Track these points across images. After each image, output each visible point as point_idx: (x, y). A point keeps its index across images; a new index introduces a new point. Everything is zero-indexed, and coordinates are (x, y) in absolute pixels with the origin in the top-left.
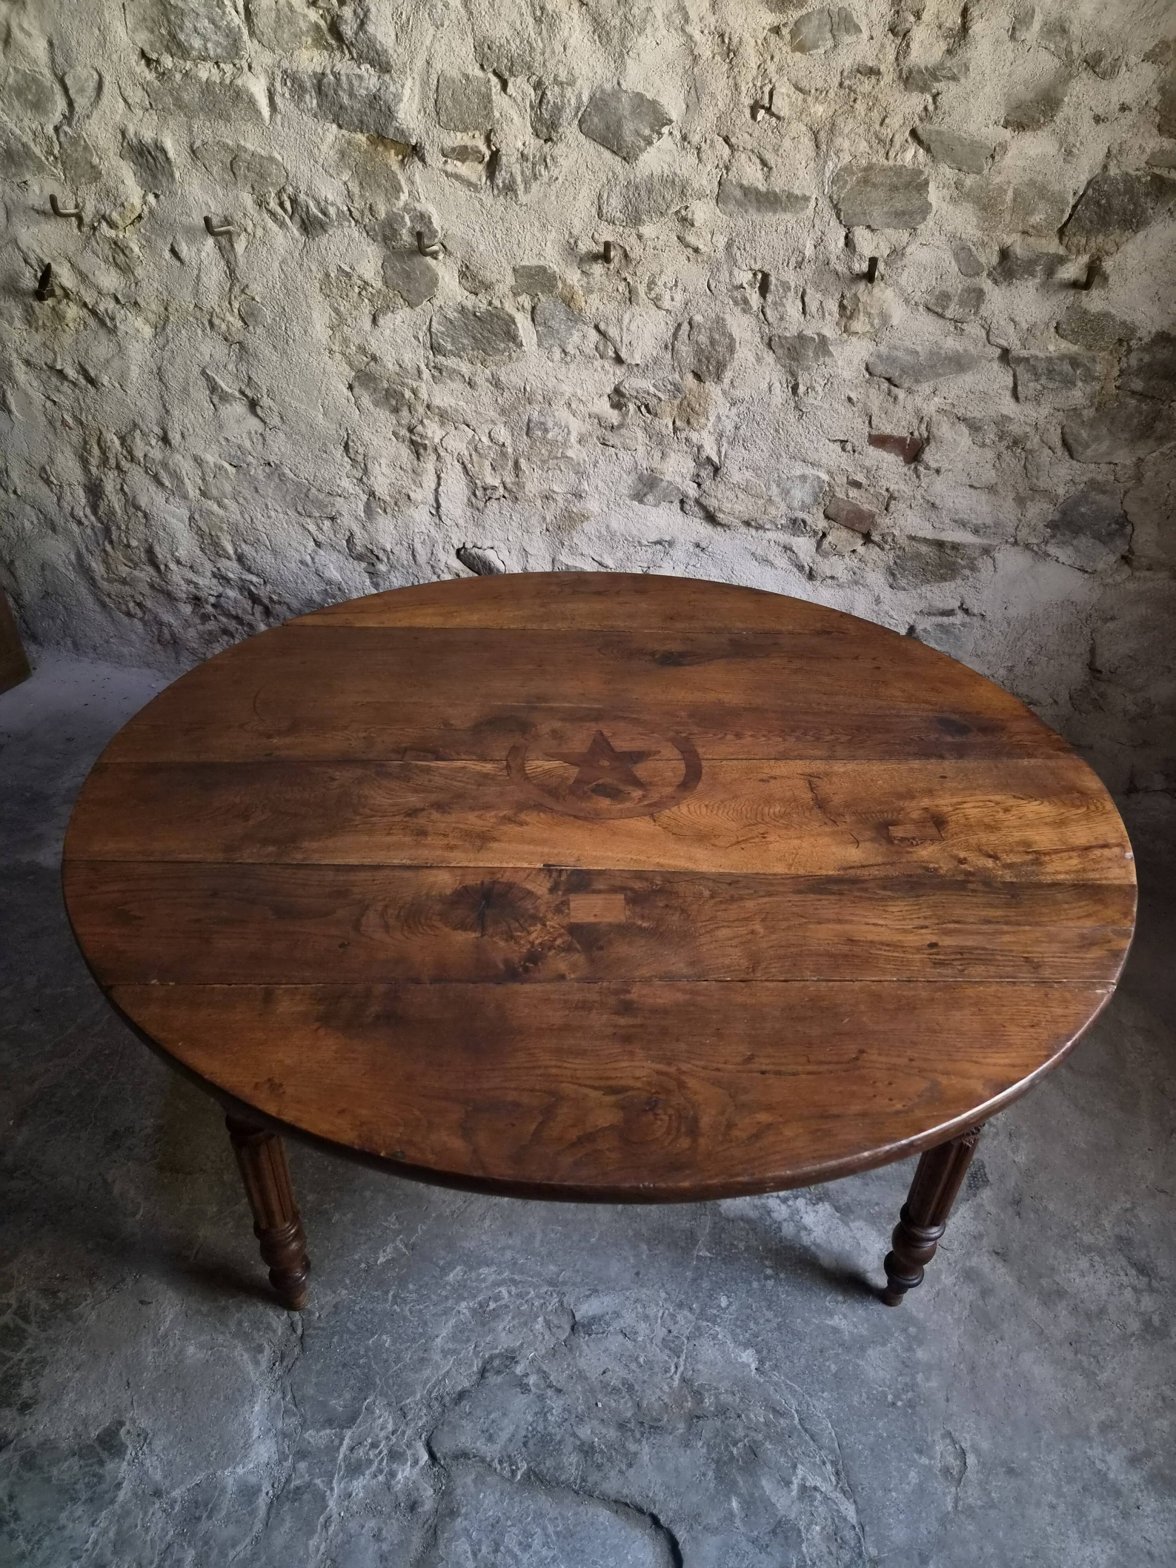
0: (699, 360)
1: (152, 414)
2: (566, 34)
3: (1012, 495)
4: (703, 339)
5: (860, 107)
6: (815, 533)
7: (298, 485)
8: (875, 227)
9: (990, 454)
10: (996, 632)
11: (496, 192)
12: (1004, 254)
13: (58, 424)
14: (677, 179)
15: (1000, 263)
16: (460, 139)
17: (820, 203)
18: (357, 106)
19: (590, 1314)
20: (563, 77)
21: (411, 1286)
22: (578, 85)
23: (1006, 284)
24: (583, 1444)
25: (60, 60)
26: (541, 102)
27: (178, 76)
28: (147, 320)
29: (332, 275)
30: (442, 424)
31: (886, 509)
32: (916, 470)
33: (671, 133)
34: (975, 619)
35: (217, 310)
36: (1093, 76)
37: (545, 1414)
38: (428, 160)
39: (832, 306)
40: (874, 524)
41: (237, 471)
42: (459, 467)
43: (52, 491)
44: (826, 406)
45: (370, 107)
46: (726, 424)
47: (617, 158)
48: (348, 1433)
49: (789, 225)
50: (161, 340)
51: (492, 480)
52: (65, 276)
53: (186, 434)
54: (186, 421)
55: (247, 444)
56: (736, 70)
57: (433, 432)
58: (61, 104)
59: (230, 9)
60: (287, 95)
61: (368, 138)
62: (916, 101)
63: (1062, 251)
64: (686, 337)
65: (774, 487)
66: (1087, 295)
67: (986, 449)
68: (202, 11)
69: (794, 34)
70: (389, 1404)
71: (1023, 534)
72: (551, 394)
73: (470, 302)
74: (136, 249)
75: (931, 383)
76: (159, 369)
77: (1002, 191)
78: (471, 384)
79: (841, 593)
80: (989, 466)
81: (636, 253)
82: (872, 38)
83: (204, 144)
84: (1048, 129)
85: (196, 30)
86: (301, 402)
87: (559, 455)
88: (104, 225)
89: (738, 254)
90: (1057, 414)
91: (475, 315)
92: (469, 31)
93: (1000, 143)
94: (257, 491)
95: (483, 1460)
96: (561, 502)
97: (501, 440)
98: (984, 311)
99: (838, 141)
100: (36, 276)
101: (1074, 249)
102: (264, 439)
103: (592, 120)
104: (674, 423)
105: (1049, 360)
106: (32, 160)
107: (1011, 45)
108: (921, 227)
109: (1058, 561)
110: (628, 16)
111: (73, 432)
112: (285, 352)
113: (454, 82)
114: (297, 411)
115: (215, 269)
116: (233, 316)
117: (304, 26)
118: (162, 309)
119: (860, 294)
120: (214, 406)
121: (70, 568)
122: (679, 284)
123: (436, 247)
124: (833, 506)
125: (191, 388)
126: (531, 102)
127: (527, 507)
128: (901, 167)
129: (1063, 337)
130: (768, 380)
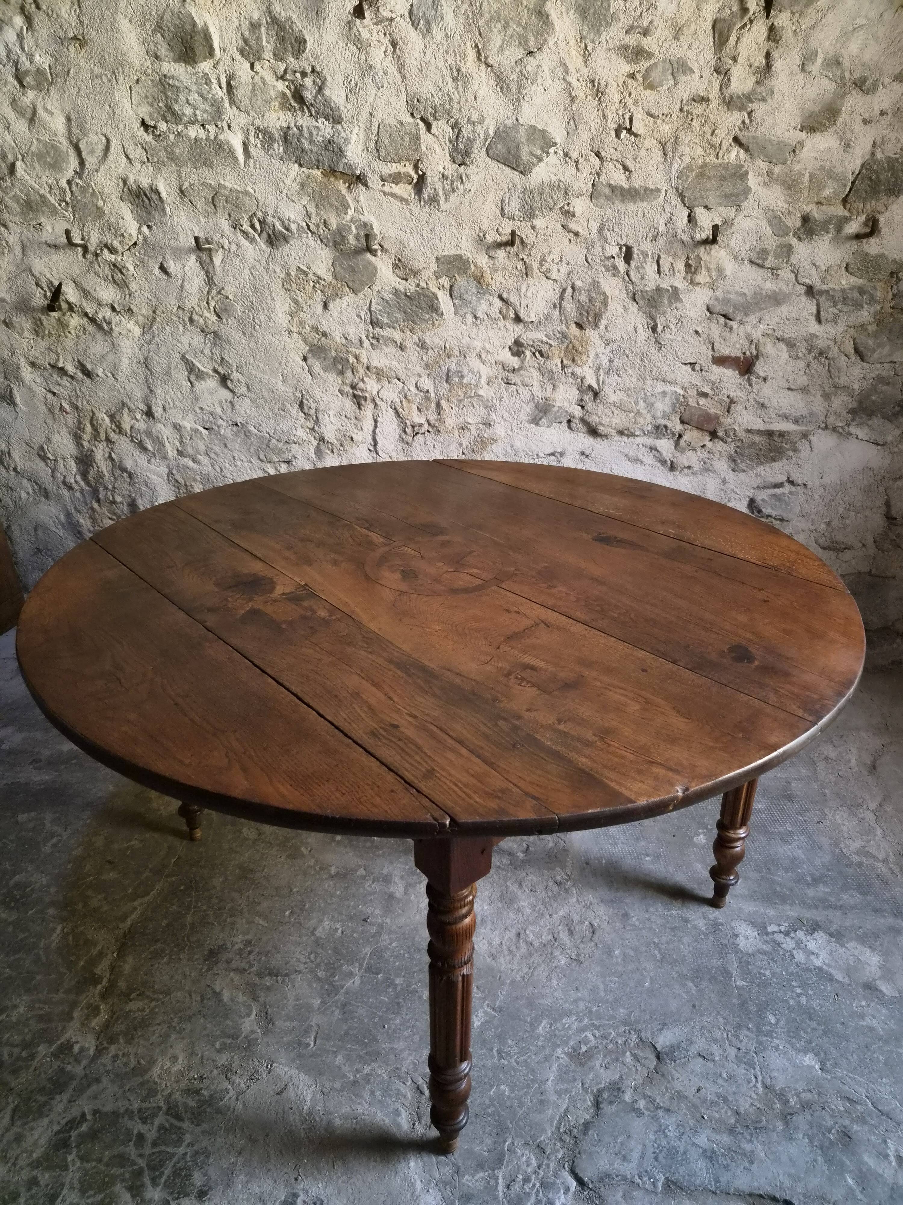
0: (581, 314)
1: (138, 393)
2: (476, 87)
3: (819, 393)
4: (583, 298)
5: (696, 124)
6: (673, 434)
7: (260, 438)
8: (711, 207)
9: (801, 364)
10: (815, 496)
11: (422, 203)
12: (806, 219)
13: (57, 411)
14: (561, 184)
15: (803, 225)
16: (394, 168)
17: (668, 193)
18: (315, 149)
19: (668, 1044)
20: (474, 118)
21: (510, 1042)
22: (486, 123)
23: (808, 240)
24: (705, 1151)
25: (75, 130)
26: (457, 137)
27: (172, 136)
28: (137, 322)
29: (293, 274)
30: (379, 380)
31: (728, 411)
32: (749, 380)
33: (556, 153)
34: (799, 488)
35: (197, 309)
36: (861, 93)
37: (664, 1132)
38: (370, 184)
39: (680, 266)
40: (719, 423)
41: (210, 433)
42: (391, 412)
43: (47, 465)
44: (679, 339)
45: (325, 149)
46: (602, 359)
47: (516, 172)
48: (500, 1174)
49: (646, 210)
50: (148, 337)
51: (418, 419)
52: (70, 293)
53: (167, 407)
54: (167, 397)
55: (219, 410)
56: (604, 105)
57: (372, 387)
58: (74, 163)
59: (215, 85)
60: (259, 145)
61: (322, 173)
62: (735, 118)
63: (847, 214)
64: (570, 298)
65: (641, 402)
66: (867, 243)
67: (799, 361)
68: (194, 88)
69: (645, 78)
70: (527, 1144)
71: (831, 420)
72: (466, 349)
73: (402, 286)
74: (131, 269)
75: (757, 315)
76: (146, 359)
77: (801, 175)
78: (402, 348)
79: (696, 479)
80: (802, 373)
81: (530, 240)
82: (702, 77)
83: (191, 185)
84: (832, 130)
85: (188, 101)
86: (265, 373)
87: (473, 395)
88: (106, 251)
89: (608, 234)
90: (849, 330)
91: (406, 295)
92: (403, 89)
93: (798, 142)
94: (226, 446)
95: (625, 1178)
96: (474, 431)
97: (426, 388)
98: (794, 260)
99: (681, 149)
100: (45, 295)
101: (855, 212)
102: (233, 405)
103: (496, 147)
104: (562, 362)
105: (843, 290)
106: (47, 206)
107: (801, 75)
108: (744, 204)
109: (857, 438)
110: (524, 71)
111: (69, 416)
112: (253, 336)
113: (391, 127)
114: (261, 380)
115: (196, 278)
116: (210, 312)
117: (273, 94)
118: (151, 313)
119: (701, 255)
120: (191, 383)
121: (60, 527)
122: (564, 260)
123: (376, 247)
124: (687, 413)
125: (172, 372)
126: (450, 138)
127: (447, 437)
128: (728, 163)
129: (851, 274)
130: (633, 324)
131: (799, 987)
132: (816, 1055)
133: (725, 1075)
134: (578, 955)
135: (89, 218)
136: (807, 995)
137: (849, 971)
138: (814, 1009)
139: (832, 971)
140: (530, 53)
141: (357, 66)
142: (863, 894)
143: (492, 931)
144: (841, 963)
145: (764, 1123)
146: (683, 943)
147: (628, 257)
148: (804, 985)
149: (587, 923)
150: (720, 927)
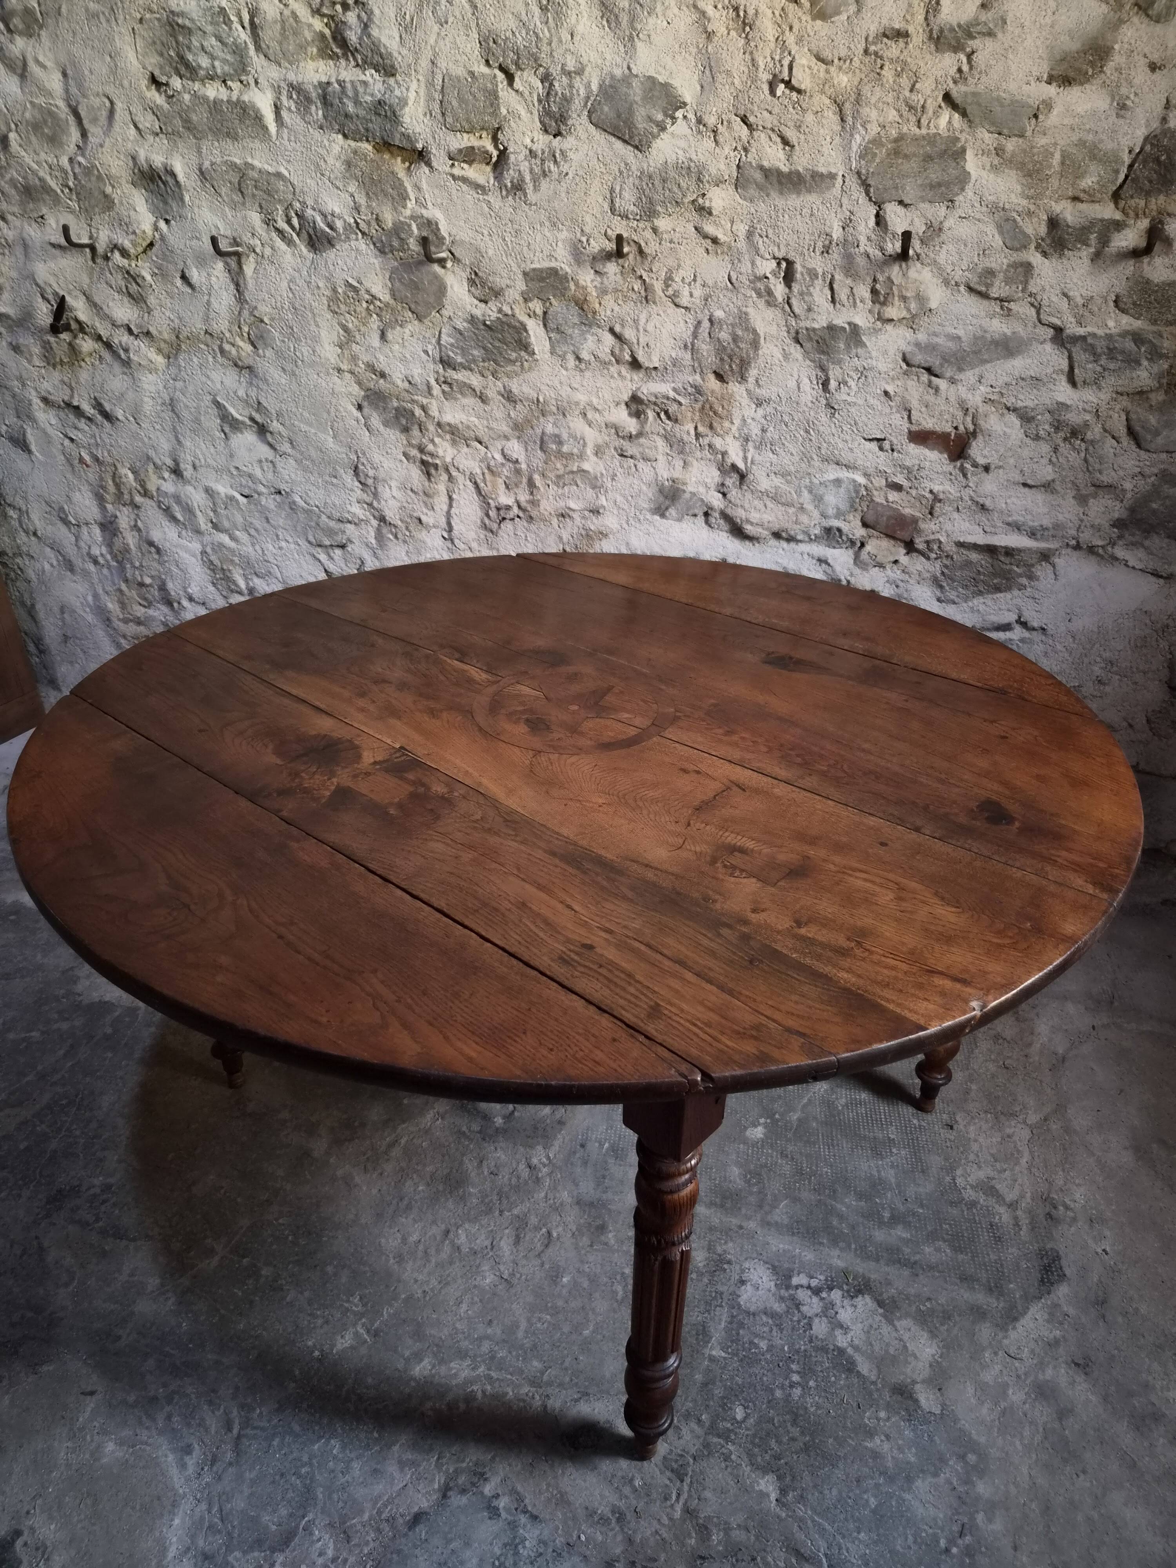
0: (722, 359)
1: (165, 445)
2: (573, 21)
3: (1071, 493)
4: (725, 336)
5: (888, 74)
6: (852, 543)
7: (308, 512)
8: (909, 202)
9: (1045, 448)
10: (1059, 647)
11: (504, 193)
12: (1053, 223)
13: (76, 462)
14: (692, 165)
15: (1049, 233)
16: (466, 140)
17: (847, 180)
18: (362, 113)
20: (571, 66)
22: (586, 73)
23: (1057, 256)
25: (74, 90)
28: (159, 351)
29: (340, 290)
30: (454, 443)
31: (931, 513)
32: (962, 470)
33: (685, 117)
34: (1035, 633)
35: (228, 335)
36: (1146, 20)
37: (516, 1546)
38: (434, 164)
39: (863, 291)
40: (919, 531)
41: (249, 503)
42: (471, 486)
43: (71, 531)
44: (861, 402)
45: (375, 113)
46: (752, 427)
47: (629, 147)
49: (815, 207)
50: (173, 370)
51: (505, 499)
52: (79, 308)
53: (198, 465)
54: (198, 452)
55: (258, 473)
56: (752, 44)
57: (445, 450)
58: (75, 135)
59: (236, 25)
60: (293, 108)
61: (374, 147)
62: (949, 62)
63: (1118, 216)
64: (707, 335)
65: (806, 493)
66: (1149, 263)
67: (1041, 442)
68: (209, 29)
70: (332, 1525)
71: (1086, 537)
72: (565, 404)
73: (479, 310)
74: (148, 278)
75: (977, 371)
76: (172, 399)
78: (483, 398)
80: (1044, 461)
81: (651, 248)
83: (212, 164)
84: (1097, 81)
85: (203, 48)
86: (310, 425)
87: (575, 469)
88: (117, 254)
89: (760, 242)
90: (1120, 398)
91: (485, 324)
92: (473, 25)
93: (1044, 101)
94: (268, 521)
96: (578, 520)
97: (515, 456)
98: (1032, 288)
99: (865, 111)
100: (51, 309)
101: (1132, 214)
102: (274, 466)
103: (602, 109)
104: (696, 428)
105: (1109, 337)
106: (48, 193)
108: (960, 199)
109: (1126, 565)
111: (90, 470)
112: (294, 374)
113: (459, 81)
114: (306, 435)
115: (225, 293)
116: (243, 340)
117: (309, 36)
118: (174, 338)
119: (892, 276)
120: (225, 434)
121: (88, 610)
122: (698, 279)
123: (444, 255)
124: (871, 512)
125: (202, 418)
126: (539, 95)
127: (542, 526)
128: (935, 135)
129: (1123, 311)
130: (796, 377)
131: (799, 1373)
132: (779, 1478)
133: (637, 1483)
134: (512, 1275)
135: (97, 210)
136: (805, 1387)
137: (884, 1362)
138: (806, 1408)
139: (858, 1358)
142: (957, 1250)
143: (415, 1221)
144: (877, 1348)
148: (807, 1372)
149: (544, 1230)
150: (726, 1266)
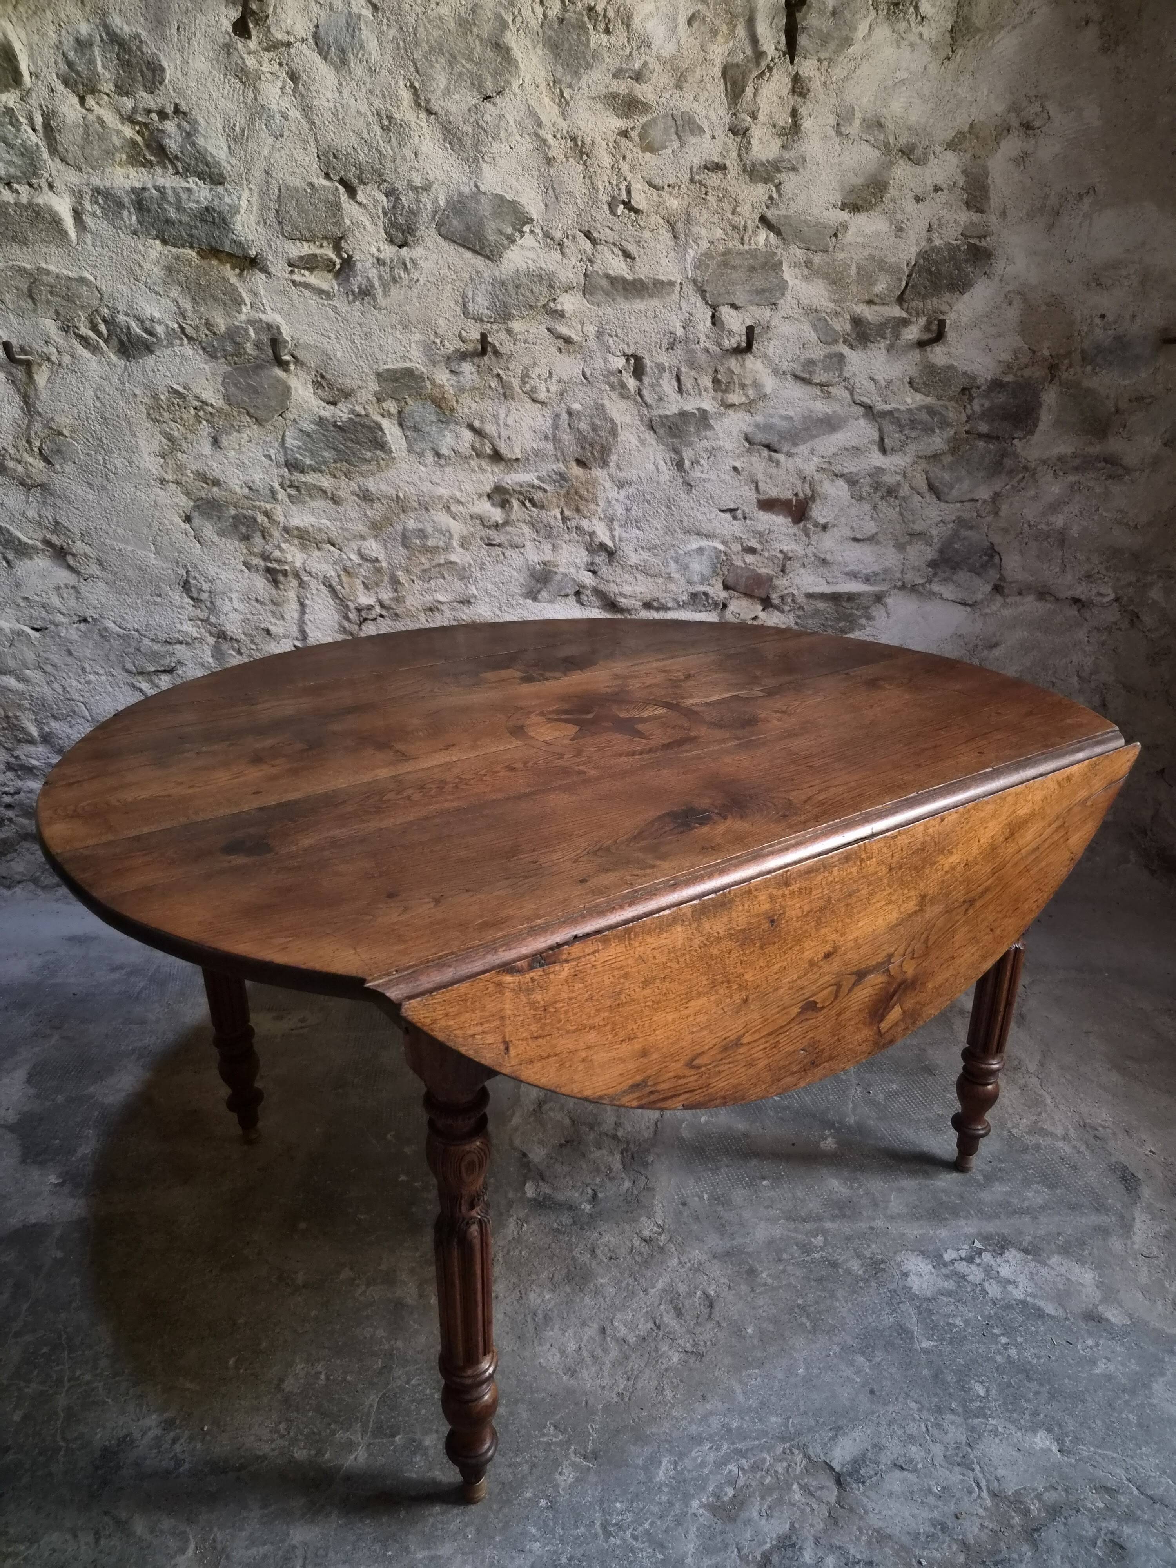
0: (583, 448)
2: (417, 142)
3: (891, 543)
4: (583, 425)
5: (712, 199)
6: (716, 604)
7: (125, 638)
8: (740, 305)
9: (867, 507)
11: (351, 298)
12: (857, 321)
14: (543, 273)
15: (853, 329)
16: (306, 249)
17: (684, 287)
18: (186, 220)
19: (848, 1458)
20: (417, 181)
21: (618, 1505)
22: (433, 190)
23: (861, 347)
29: (163, 398)
30: (303, 547)
31: (783, 571)
32: (805, 530)
33: (532, 232)
35: (12, 451)
36: (910, 163)
38: (272, 270)
39: (706, 381)
40: (774, 588)
41: (42, 635)
42: (326, 591)
44: (713, 478)
45: (202, 220)
46: (616, 507)
47: (480, 257)
49: (657, 310)
51: (365, 599)
55: (55, 601)
56: (591, 170)
57: (294, 556)
59: (26, 128)
60: (99, 213)
61: (198, 253)
62: (760, 191)
63: (904, 315)
64: (566, 426)
65: (672, 564)
66: (932, 351)
67: (864, 502)
69: (641, 137)
71: (909, 577)
72: (427, 499)
73: (328, 412)
75: (809, 445)
77: (846, 266)
78: (335, 500)
80: (868, 518)
81: (506, 347)
84: (879, 209)
86: (127, 542)
87: (441, 562)
89: (611, 341)
90: (920, 461)
91: (335, 426)
92: (311, 140)
93: (840, 224)
94: (70, 653)
96: (446, 613)
97: (373, 556)
98: (846, 374)
99: (695, 229)
101: (914, 313)
102: (77, 592)
103: (451, 223)
104: (562, 513)
105: (909, 411)
107: (836, 139)
108: (781, 302)
109: (942, 598)
110: (481, 122)
112: (104, 488)
113: (298, 191)
114: (121, 554)
115: (8, 406)
116: (33, 456)
117: (117, 142)
119: (733, 367)
120: (8, 562)
122: (554, 375)
123: (287, 358)
124: (731, 575)
126: (384, 208)
127: (409, 623)
128: (756, 250)
129: (917, 390)
130: (652, 459)
131: (1003, 1334)
132: (1049, 1431)
133: (936, 1489)
134: (695, 1345)
136: (1017, 1345)
137: (1060, 1299)
138: (1029, 1362)
139: (1040, 1303)
140: (487, 98)
141: (242, 106)
142: (1052, 1187)
143: (563, 1330)
144: (1048, 1289)
145: (1005, 1553)
146: (837, 1299)
147: (639, 372)
148: (1009, 1331)
150: (882, 1266)
